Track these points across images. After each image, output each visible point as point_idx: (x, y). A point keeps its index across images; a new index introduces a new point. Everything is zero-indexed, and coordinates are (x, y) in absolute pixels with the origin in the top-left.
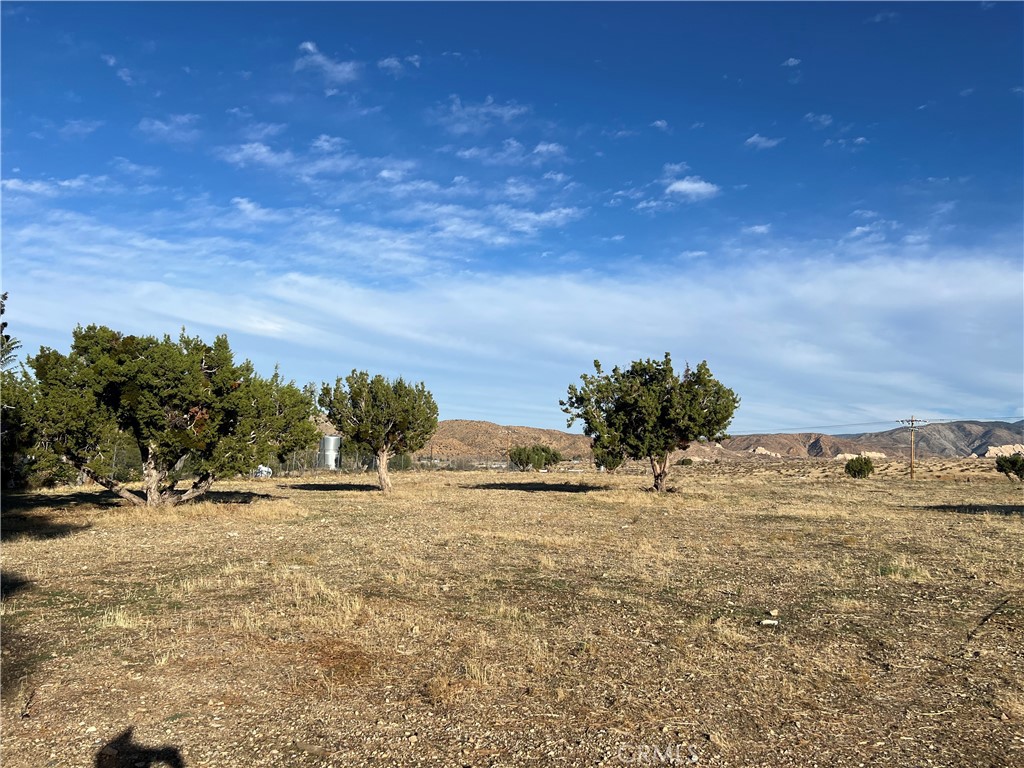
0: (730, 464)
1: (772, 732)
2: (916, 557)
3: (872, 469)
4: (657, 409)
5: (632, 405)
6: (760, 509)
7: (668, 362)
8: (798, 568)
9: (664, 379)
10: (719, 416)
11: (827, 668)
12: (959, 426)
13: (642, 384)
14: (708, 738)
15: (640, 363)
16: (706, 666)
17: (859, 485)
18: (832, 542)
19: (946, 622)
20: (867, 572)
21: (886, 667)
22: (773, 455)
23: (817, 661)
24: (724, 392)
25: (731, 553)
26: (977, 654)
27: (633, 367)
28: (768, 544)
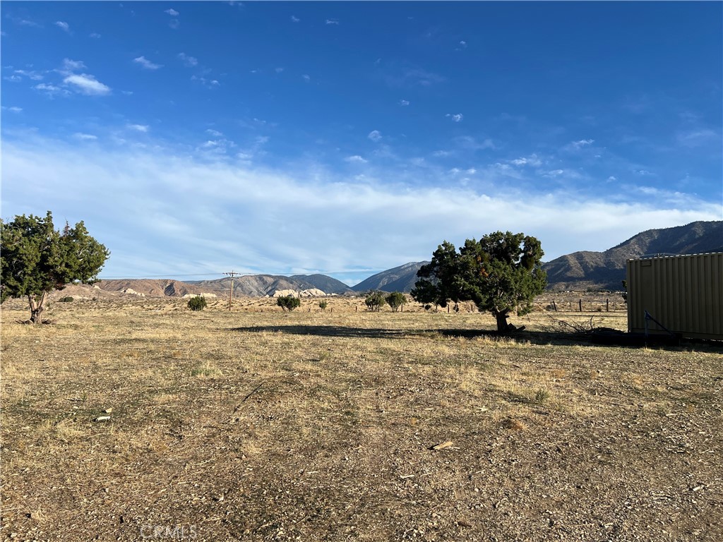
0: (105, 301)
1: (85, 500)
2: (217, 362)
3: (205, 305)
4: (37, 256)
5: (14, 252)
6: (119, 334)
7: (49, 219)
8: (136, 375)
9: (45, 232)
10: (92, 265)
11: (140, 445)
12: (260, 278)
13: (23, 235)
14: (29, 516)
15: (23, 218)
16: (41, 459)
17: (194, 316)
18: (164, 355)
19: (224, 402)
20: (183, 374)
21: (180, 437)
22: (139, 294)
23: (133, 441)
24: (97, 246)
25: (88, 368)
26: (237, 420)
27: (16, 220)
28: (118, 360)
